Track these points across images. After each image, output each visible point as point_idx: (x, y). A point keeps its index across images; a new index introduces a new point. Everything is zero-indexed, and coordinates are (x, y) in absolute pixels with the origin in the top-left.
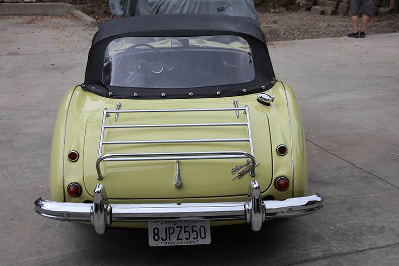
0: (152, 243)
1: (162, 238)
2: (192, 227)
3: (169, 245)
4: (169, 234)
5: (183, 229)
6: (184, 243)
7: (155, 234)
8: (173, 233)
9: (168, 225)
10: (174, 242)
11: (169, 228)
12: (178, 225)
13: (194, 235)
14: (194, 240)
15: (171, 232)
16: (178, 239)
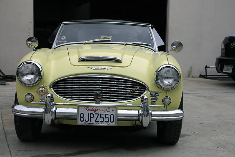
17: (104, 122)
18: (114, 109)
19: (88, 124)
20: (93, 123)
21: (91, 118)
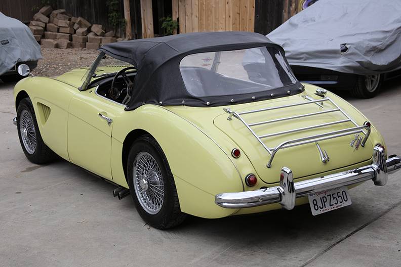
0: (315, 213)
1: (320, 207)
2: (337, 193)
3: (326, 211)
4: (324, 202)
5: (332, 196)
6: (335, 207)
7: (315, 205)
8: (326, 201)
9: (322, 195)
10: (328, 209)
11: (323, 197)
12: (328, 194)
13: (340, 199)
14: (341, 204)
15: (325, 200)
16: (330, 205)
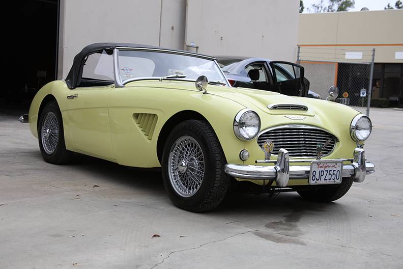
17: (332, 180)
18: (340, 164)
19: (319, 183)
20: (322, 182)
21: (321, 175)
